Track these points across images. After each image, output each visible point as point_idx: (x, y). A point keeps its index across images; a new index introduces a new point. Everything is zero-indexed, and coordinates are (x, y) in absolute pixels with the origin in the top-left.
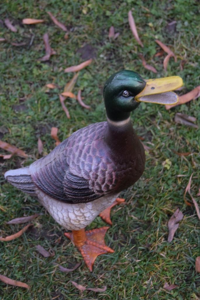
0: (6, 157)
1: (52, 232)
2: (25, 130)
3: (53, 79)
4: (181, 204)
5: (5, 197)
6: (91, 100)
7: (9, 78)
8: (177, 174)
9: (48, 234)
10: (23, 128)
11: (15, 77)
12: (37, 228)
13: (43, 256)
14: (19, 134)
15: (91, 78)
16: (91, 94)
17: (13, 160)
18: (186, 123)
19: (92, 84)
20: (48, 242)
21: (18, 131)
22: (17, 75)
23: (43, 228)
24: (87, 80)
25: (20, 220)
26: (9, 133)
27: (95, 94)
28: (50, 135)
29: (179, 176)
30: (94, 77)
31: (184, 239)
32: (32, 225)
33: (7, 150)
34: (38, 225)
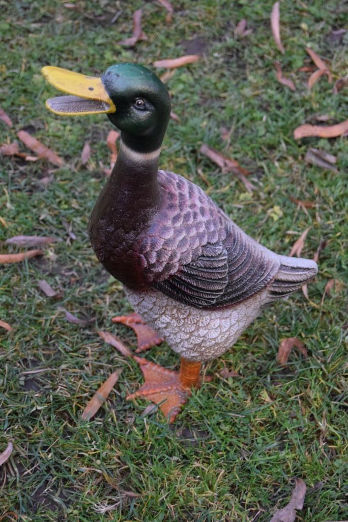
0: (29, 158)
1: (71, 270)
2: (71, 131)
5: (12, 210)
6: (183, 111)
7: (67, 60)
8: (288, 228)
9: (63, 272)
10: (68, 128)
11: (76, 59)
12: (49, 259)
13: (45, 294)
14: (59, 134)
15: (191, 80)
16: (185, 102)
17: (40, 166)
18: (321, 164)
19: (192, 90)
20: (60, 279)
21: (59, 130)
22: (79, 57)
23: (58, 261)
24: (184, 83)
25: (24, 240)
26: (44, 129)
27: (191, 104)
28: (106, 143)
29: (290, 232)
30: (196, 80)
31: (272, 317)
32: (42, 253)
33: (35, 150)
34: (51, 254)
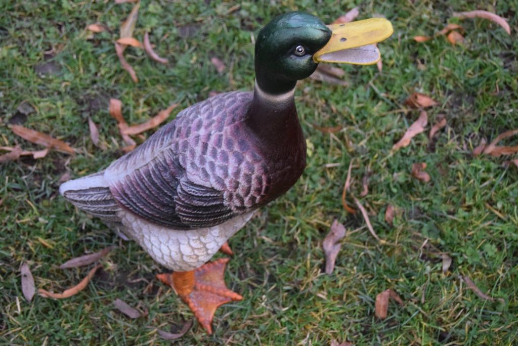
0: (38, 155)
1: (136, 276)
2: (63, 106)
3: (96, 16)
4: (338, 210)
5: (47, 224)
6: (167, 48)
7: (20, 19)
8: (325, 162)
9: (129, 280)
10: (59, 103)
11: (31, 15)
12: (109, 270)
13: (127, 317)
14: (52, 113)
15: (160, 10)
16: (165, 38)
17: (50, 159)
19: (165, 21)
20: (132, 292)
21: (50, 109)
22: (33, 12)
23: (119, 270)
24: (154, 15)
25: (81, 261)
26: (35, 113)
27: (172, 38)
28: (106, 112)
29: (329, 165)
30: (165, 9)
31: (351, 268)
32: (100, 266)
33: (37, 142)
34: (111, 265)
